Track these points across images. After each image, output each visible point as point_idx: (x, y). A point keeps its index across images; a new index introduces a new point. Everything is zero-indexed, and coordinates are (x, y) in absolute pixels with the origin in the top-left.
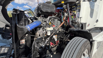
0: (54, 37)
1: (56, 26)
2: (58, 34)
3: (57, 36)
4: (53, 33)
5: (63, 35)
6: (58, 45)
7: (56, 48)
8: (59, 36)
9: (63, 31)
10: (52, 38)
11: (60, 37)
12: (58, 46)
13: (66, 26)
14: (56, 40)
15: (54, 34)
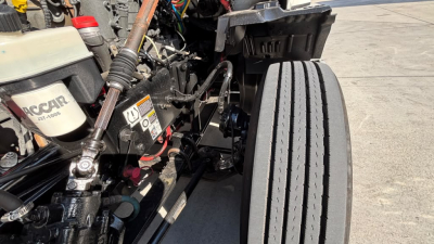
0: (132, 115)
1: (112, 21)
2: (152, 88)
3: (154, 101)
4: (106, 89)
5: (188, 79)
6: (177, 150)
7: (174, 171)
8: (168, 98)
9: (178, 57)
10: (124, 134)
11: (173, 102)
12: (177, 156)
13: (185, 16)
14: (155, 129)
15: (124, 93)
